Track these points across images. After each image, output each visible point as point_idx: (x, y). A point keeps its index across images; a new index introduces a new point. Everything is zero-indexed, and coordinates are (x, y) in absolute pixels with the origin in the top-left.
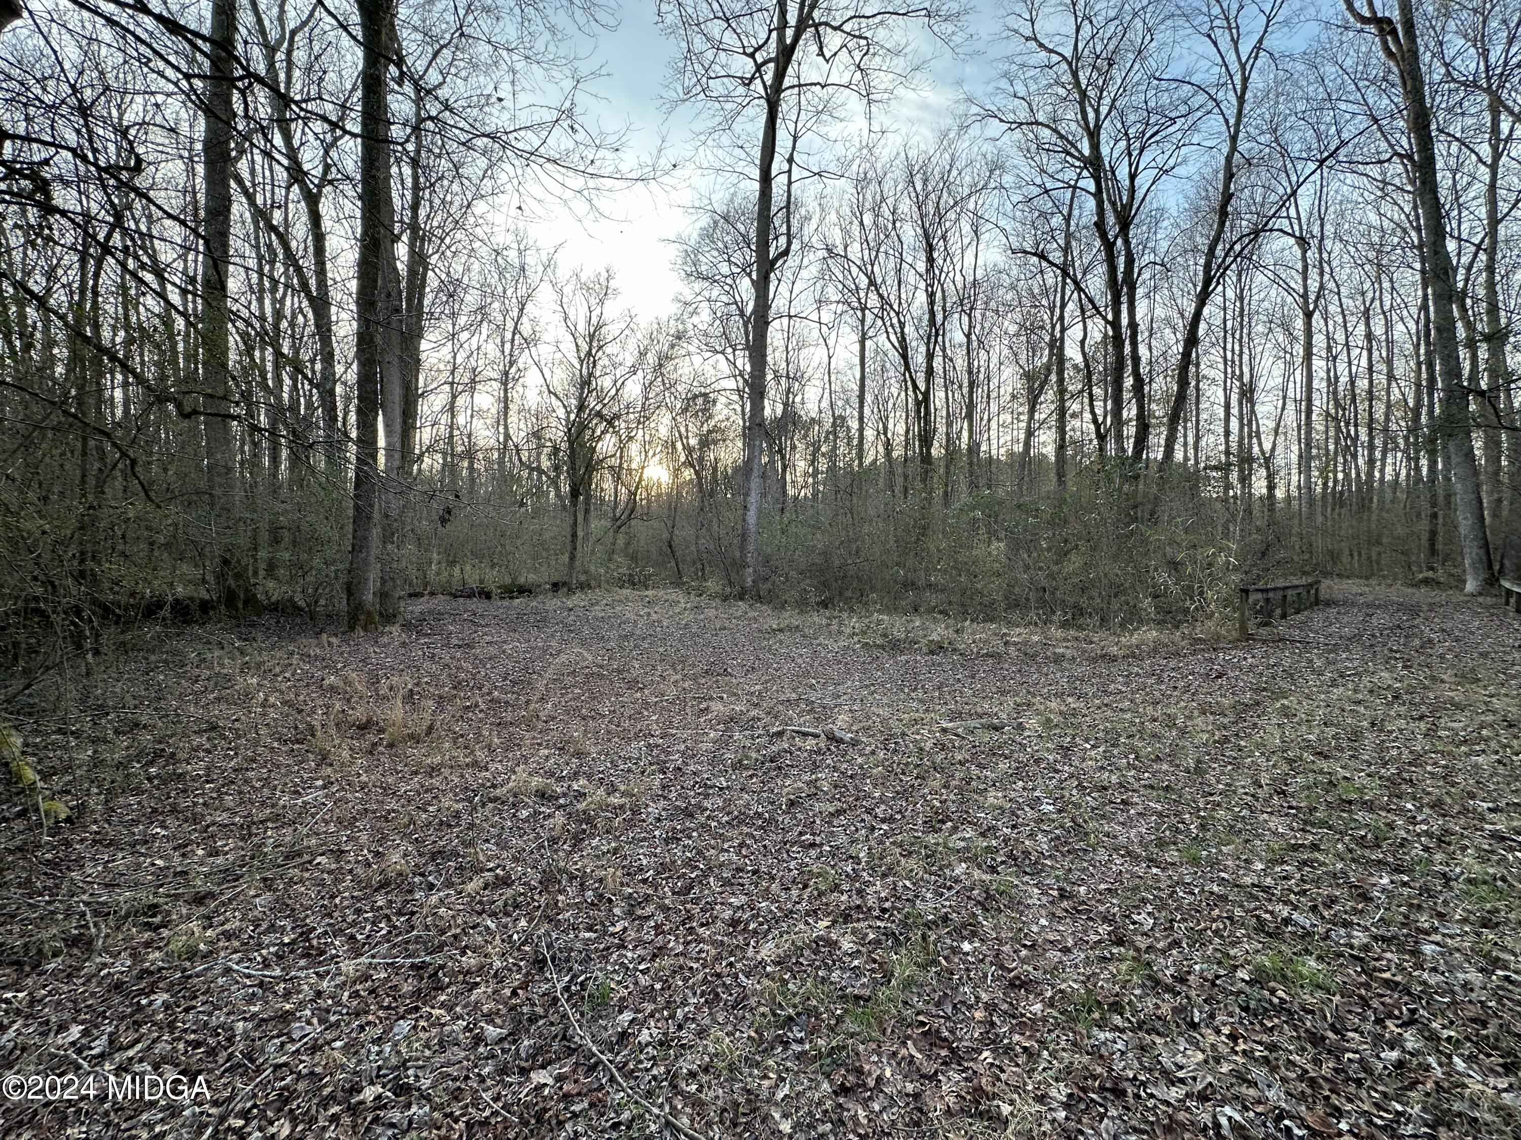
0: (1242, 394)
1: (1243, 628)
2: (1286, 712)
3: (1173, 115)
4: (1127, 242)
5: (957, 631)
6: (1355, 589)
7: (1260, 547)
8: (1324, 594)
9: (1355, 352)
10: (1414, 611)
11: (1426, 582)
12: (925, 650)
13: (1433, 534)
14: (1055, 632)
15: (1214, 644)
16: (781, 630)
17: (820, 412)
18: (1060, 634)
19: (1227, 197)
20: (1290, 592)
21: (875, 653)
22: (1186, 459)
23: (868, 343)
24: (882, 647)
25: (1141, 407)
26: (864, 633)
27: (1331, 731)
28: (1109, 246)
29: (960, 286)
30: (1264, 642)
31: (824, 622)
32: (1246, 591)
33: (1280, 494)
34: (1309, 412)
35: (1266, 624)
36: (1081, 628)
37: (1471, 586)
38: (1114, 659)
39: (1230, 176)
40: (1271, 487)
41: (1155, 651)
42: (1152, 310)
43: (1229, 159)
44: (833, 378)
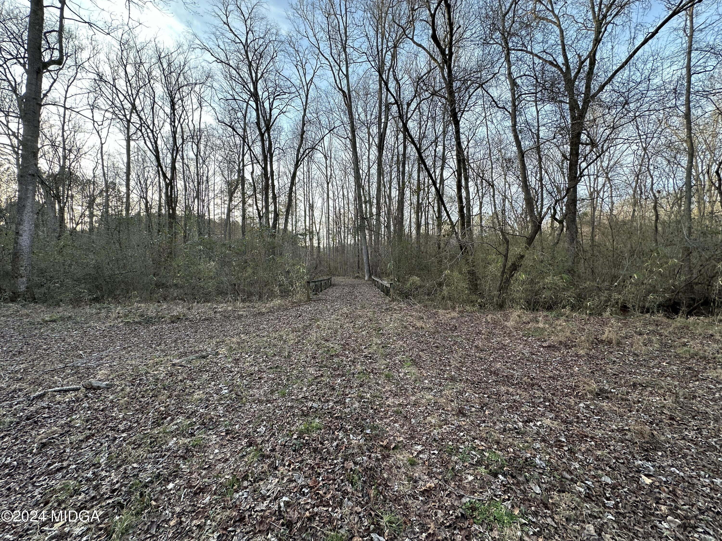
0: (309, 207)
1: (308, 296)
2: (318, 327)
3: (285, 91)
4: (269, 135)
5: (189, 309)
6: (341, 280)
7: (315, 265)
8: (333, 283)
9: (340, 200)
10: (353, 286)
11: (357, 277)
12: (168, 321)
13: (359, 261)
14: (239, 304)
15: (299, 304)
16: (54, 321)
17: (94, 177)
18: (241, 305)
19: (303, 132)
20: (323, 282)
21: (134, 327)
22: (292, 230)
23: (132, 143)
24: (140, 323)
25: (275, 207)
26: (126, 316)
27: (330, 331)
28: (262, 135)
29: (192, 128)
30: (314, 301)
31: (94, 311)
32: (309, 282)
33: (321, 246)
34: (329, 218)
35: (316, 294)
36: (251, 301)
37: (366, 278)
38: (263, 314)
39: (304, 125)
40: (319, 243)
41: (279, 309)
42: (279, 167)
43: (303, 117)
44: (105, 157)
